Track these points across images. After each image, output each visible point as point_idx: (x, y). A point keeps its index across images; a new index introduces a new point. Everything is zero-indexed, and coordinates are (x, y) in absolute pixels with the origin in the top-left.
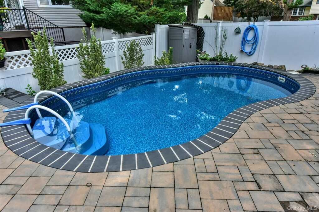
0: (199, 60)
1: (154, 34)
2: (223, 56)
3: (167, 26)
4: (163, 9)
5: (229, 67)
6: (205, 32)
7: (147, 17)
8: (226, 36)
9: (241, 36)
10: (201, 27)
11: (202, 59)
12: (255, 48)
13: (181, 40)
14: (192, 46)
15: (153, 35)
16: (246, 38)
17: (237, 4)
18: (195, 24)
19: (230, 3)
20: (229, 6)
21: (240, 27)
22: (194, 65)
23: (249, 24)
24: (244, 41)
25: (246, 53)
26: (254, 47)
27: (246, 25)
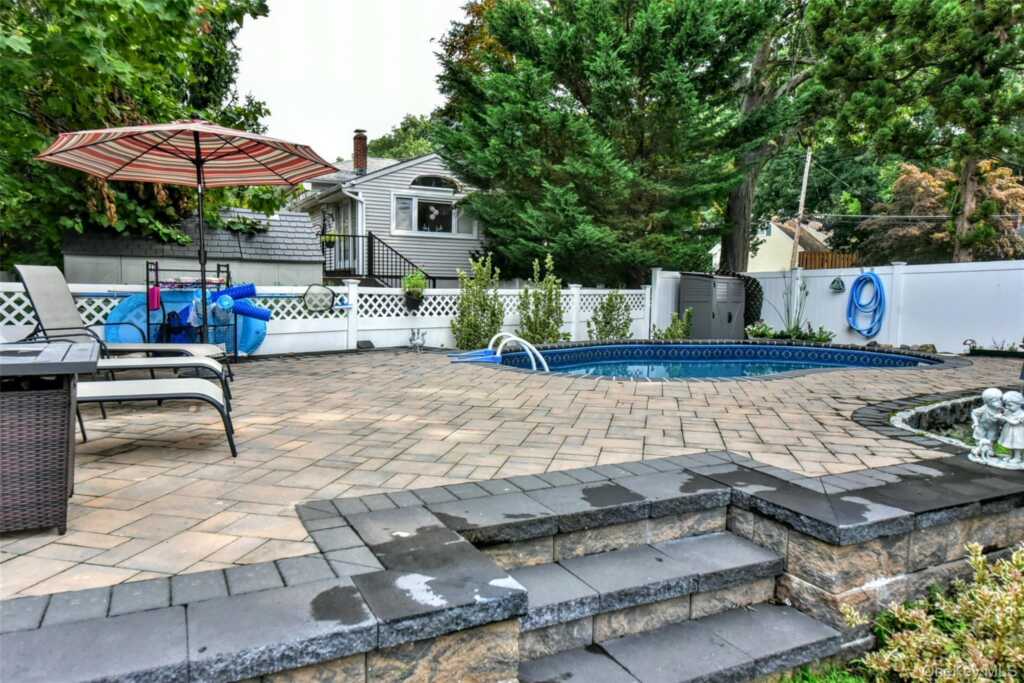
0: (750, 337)
1: (648, 288)
2: (803, 329)
3: (677, 274)
4: (671, 239)
5: (817, 351)
6: (763, 290)
7: (639, 251)
8: (807, 289)
9: (845, 297)
10: (755, 280)
11: (757, 336)
12: (880, 320)
13: (709, 302)
14: (734, 319)
15: (646, 291)
16: (858, 301)
17: (866, 246)
18: (742, 274)
19: (847, 243)
20: (843, 251)
21: (843, 279)
22: (739, 343)
23: (862, 271)
24: (853, 308)
25: (859, 331)
26: (877, 317)
27: (856, 273)
